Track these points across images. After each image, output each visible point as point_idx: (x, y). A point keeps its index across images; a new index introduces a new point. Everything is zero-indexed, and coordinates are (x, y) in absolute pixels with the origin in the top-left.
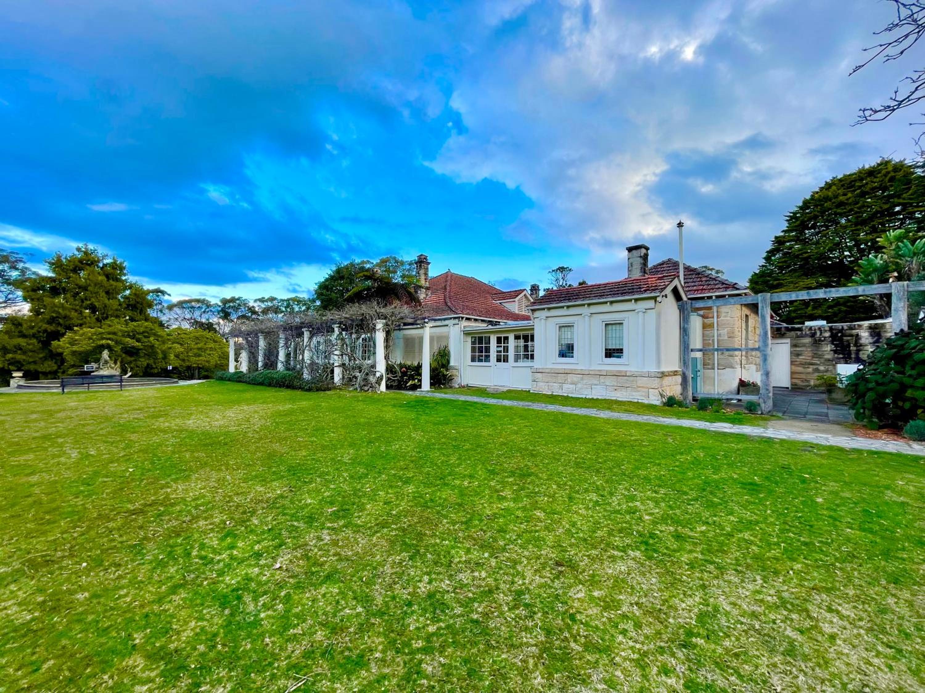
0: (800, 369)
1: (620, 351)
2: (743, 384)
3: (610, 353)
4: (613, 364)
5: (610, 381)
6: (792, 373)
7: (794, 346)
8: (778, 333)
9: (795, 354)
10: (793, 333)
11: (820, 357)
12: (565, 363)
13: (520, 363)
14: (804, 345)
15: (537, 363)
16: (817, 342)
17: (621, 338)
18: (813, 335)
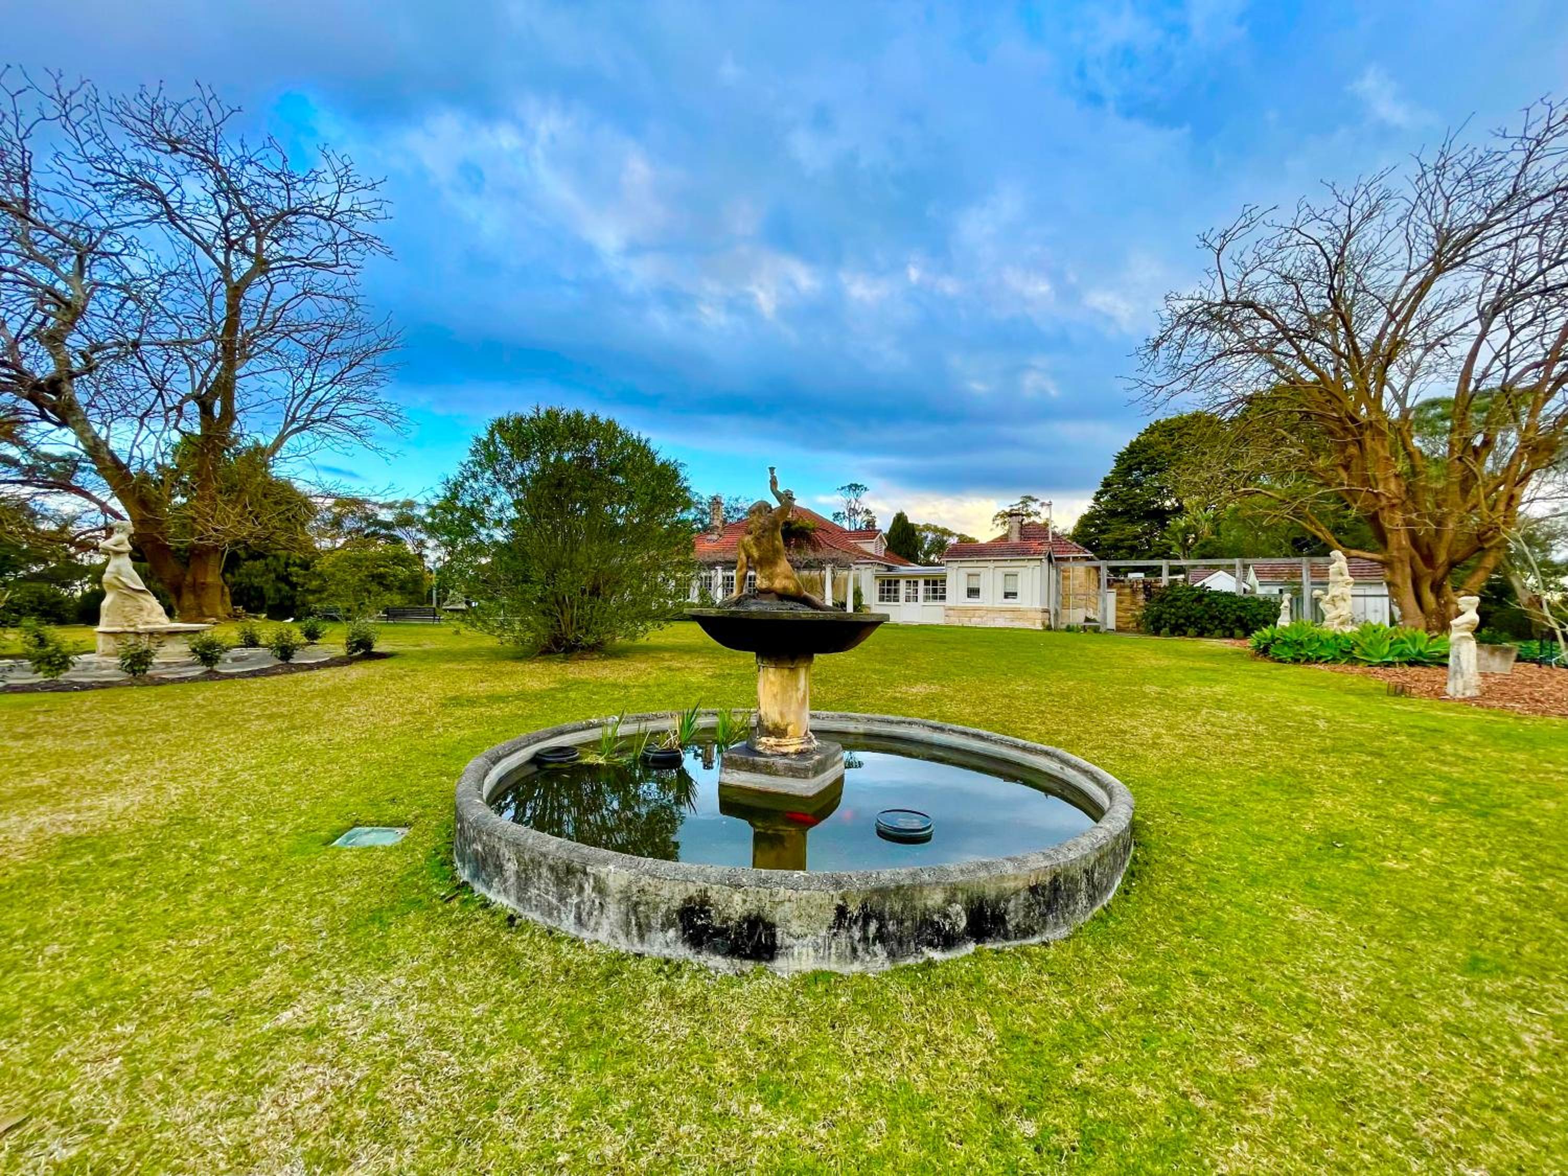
0: (1122, 614)
1: (1015, 594)
2: (1088, 620)
3: (1007, 595)
4: (1011, 603)
5: (1008, 615)
6: (1117, 617)
7: (1118, 595)
8: (1110, 584)
9: (1119, 602)
10: (1118, 584)
11: (1136, 604)
12: (973, 602)
13: (931, 603)
14: (1125, 595)
15: (949, 602)
16: (1134, 592)
17: (1016, 585)
18: (1132, 587)
